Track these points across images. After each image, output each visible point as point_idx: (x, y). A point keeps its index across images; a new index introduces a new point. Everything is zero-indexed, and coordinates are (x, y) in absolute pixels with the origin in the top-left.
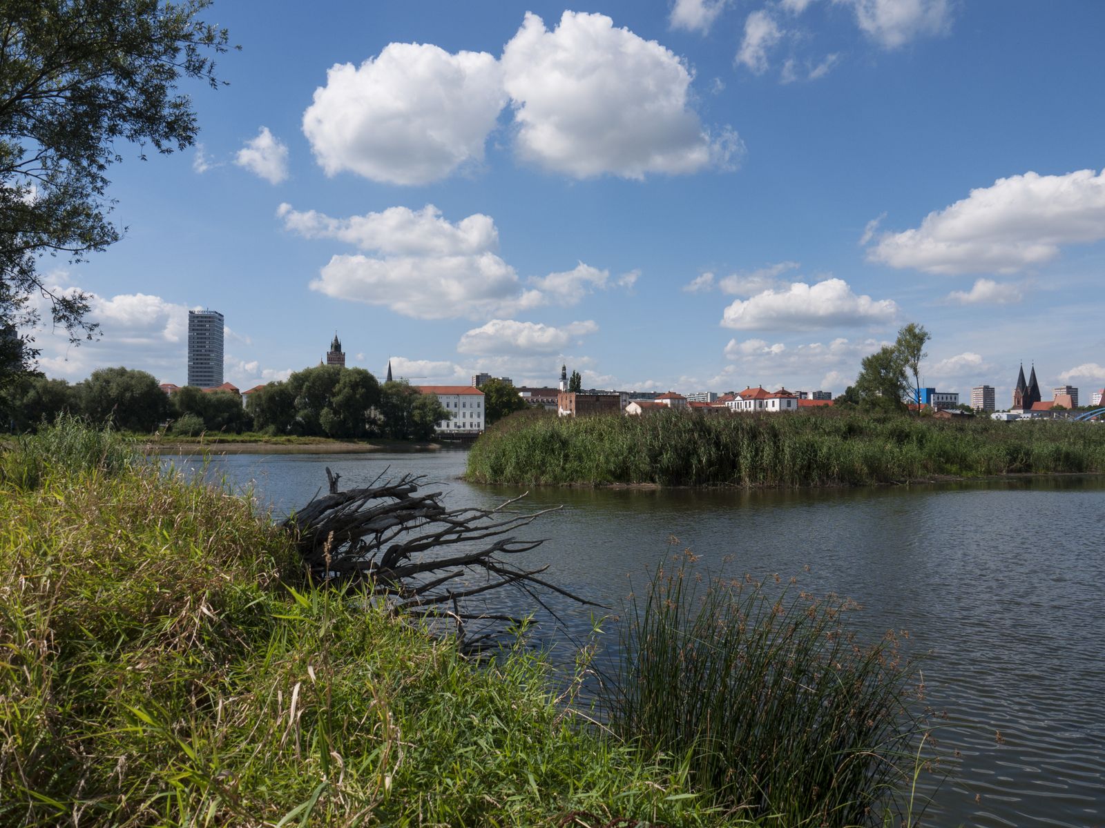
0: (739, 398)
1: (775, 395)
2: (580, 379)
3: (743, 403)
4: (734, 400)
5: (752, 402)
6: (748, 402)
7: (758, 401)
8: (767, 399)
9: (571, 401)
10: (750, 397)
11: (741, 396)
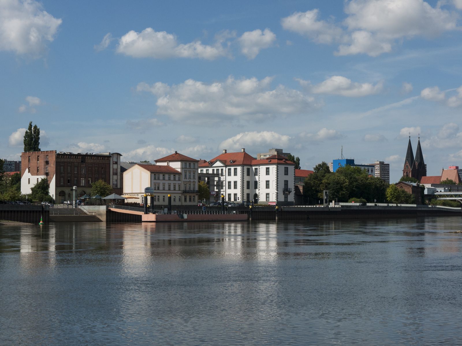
0: (218, 164)
1: (269, 161)
2: (38, 133)
3: (225, 170)
4: (211, 167)
5: (239, 169)
6: (232, 168)
7: (245, 168)
8: (259, 165)
9: (47, 163)
10: (234, 163)
11: (221, 161)
